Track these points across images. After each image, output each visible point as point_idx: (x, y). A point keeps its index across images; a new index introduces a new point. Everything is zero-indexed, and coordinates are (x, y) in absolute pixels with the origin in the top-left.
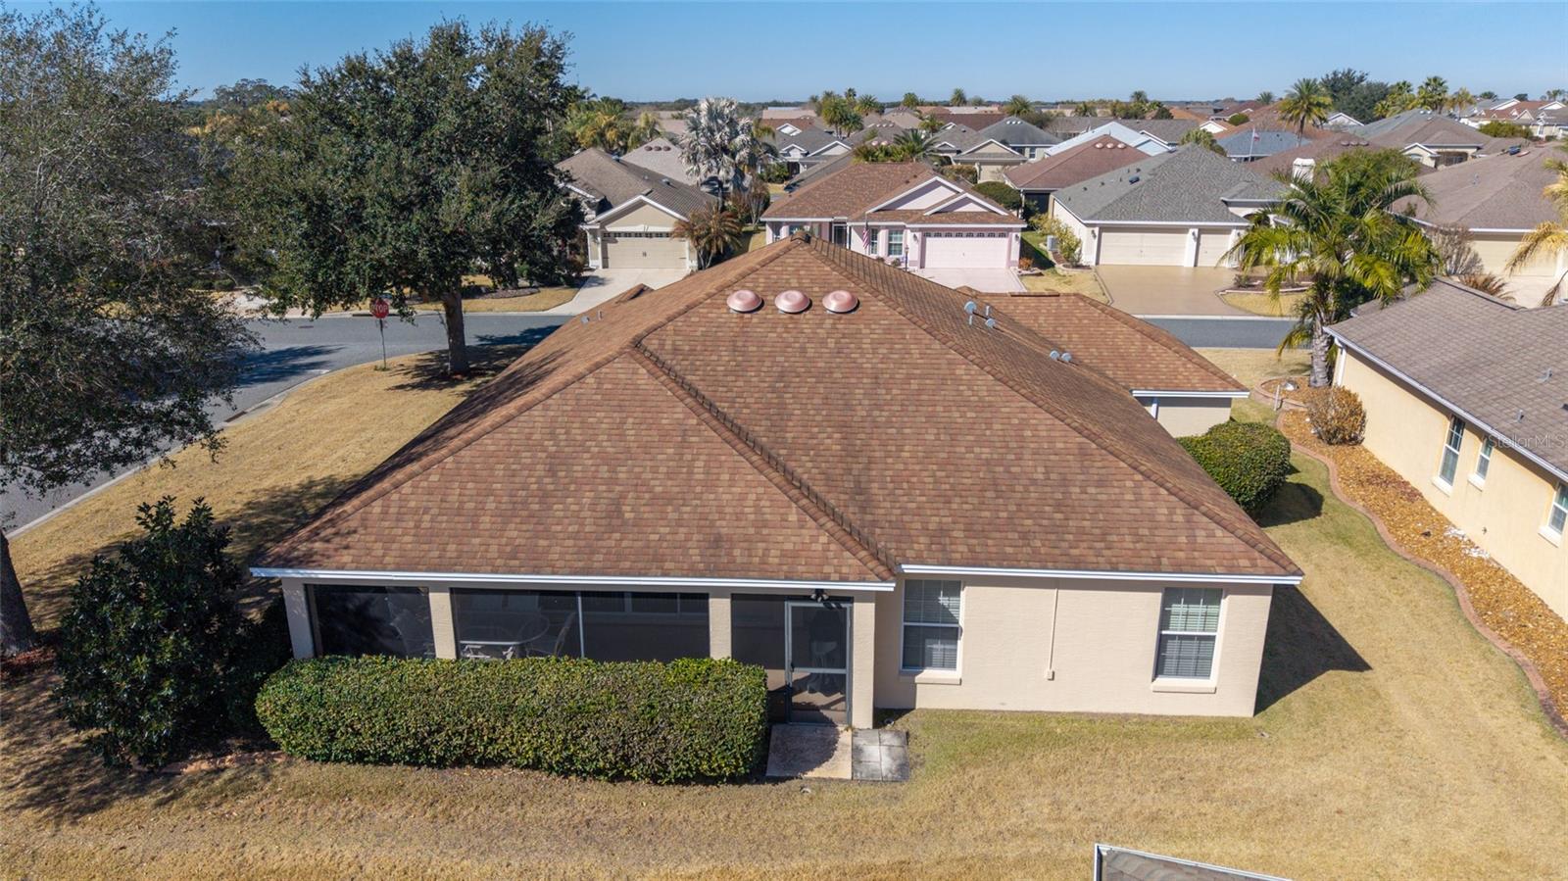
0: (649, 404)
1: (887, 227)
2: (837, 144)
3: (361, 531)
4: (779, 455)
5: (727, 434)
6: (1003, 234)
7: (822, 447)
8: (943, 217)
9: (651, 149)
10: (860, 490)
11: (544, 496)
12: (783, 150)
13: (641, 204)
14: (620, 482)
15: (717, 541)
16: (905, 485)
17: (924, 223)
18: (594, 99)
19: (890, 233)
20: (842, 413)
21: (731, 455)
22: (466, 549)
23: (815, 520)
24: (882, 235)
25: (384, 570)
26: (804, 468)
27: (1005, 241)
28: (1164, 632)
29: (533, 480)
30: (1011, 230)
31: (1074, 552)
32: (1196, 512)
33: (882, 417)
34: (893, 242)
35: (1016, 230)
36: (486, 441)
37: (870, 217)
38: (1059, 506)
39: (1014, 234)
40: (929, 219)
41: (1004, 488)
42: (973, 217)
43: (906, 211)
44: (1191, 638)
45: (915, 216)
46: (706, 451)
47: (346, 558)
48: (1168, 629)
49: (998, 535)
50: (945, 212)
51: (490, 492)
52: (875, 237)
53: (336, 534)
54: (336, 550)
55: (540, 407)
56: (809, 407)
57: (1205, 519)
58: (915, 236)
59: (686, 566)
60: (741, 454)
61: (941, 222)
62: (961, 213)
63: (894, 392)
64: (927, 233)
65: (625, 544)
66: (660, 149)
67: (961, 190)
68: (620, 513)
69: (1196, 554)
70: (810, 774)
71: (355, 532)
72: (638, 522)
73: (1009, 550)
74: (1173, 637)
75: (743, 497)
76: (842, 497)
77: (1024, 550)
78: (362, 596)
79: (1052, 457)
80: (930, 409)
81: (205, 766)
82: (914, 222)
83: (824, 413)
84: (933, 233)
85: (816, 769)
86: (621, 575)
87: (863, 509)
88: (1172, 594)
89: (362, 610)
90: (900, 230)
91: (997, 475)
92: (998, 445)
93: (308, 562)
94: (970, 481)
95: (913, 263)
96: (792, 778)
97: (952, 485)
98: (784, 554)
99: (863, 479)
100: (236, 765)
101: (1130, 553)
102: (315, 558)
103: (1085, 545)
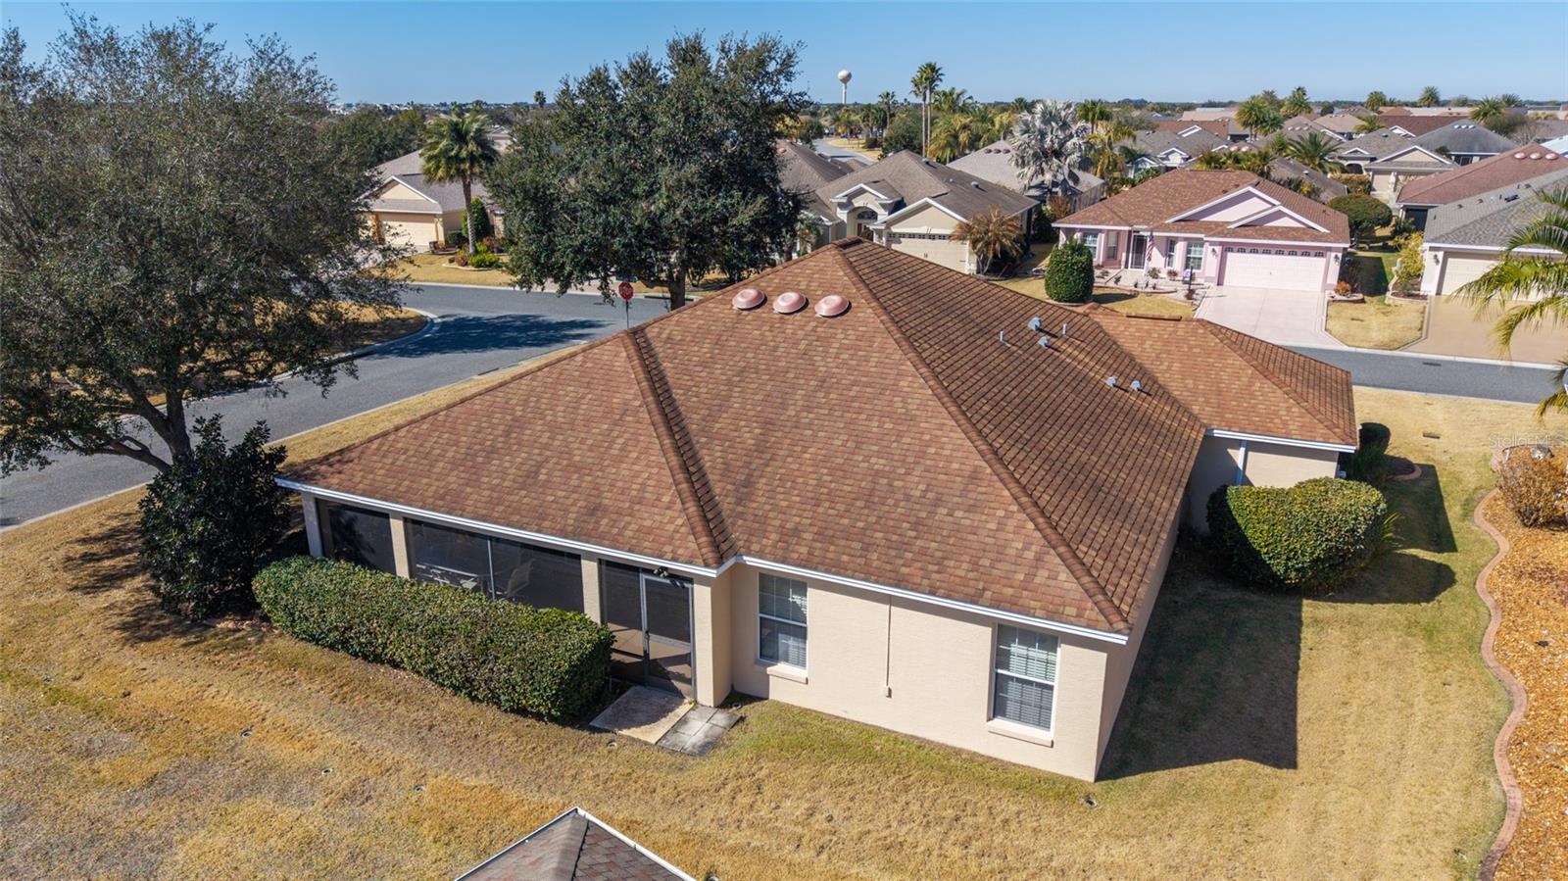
0: (612, 384)
1: (1185, 239)
3: (356, 461)
4: (698, 442)
5: (658, 418)
6: (1320, 253)
7: (738, 440)
8: (1250, 230)
9: (990, 151)
10: (748, 483)
11: (492, 451)
12: (1162, 155)
13: (927, 206)
14: (552, 448)
15: (595, 509)
16: (789, 484)
17: (1225, 236)
18: (970, 101)
19: (1189, 246)
20: (774, 410)
21: (650, 436)
22: (415, 486)
23: (683, 503)
24: (1180, 248)
25: (353, 493)
26: (711, 459)
27: (1321, 261)
28: (1000, 671)
29: (491, 437)
30: (1330, 249)
31: (905, 570)
32: (1052, 551)
33: (806, 417)
34: (1192, 255)
35: (1337, 250)
37: (1167, 228)
38: (917, 525)
39: (1333, 254)
40: (1233, 233)
41: (876, 500)
42: (1285, 233)
43: (1211, 222)
44: (1030, 683)
45: (1219, 229)
46: (632, 430)
47: (335, 481)
48: (1008, 669)
49: (843, 543)
50: (1252, 226)
51: (457, 443)
52: (1172, 249)
53: (339, 461)
54: (332, 473)
55: (529, 377)
56: (749, 402)
57: (1058, 560)
58: (1214, 250)
59: (558, 527)
60: (658, 437)
61: (1246, 237)
62: (1272, 228)
63: (833, 396)
64: (1227, 248)
65: (525, 500)
66: (999, 151)
67: (1277, 204)
68: (537, 473)
69: (1025, 593)
70: (625, 732)
71: (351, 461)
72: (546, 485)
73: (845, 558)
74: (1011, 678)
75: (637, 475)
76: (729, 487)
77: (859, 560)
78: (350, 513)
79: (942, 477)
80: (854, 416)
81: (231, 625)
82: (1214, 235)
83: (759, 408)
84: (1235, 249)
85: (633, 729)
86: (508, 526)
87: (739, 501)
88: (1004, 633)
89: (350, 523)
90: (1200, 243)
91: (878, 487)
92: (896, 458)
94: (849, 488)
95: (1208, 279)
96: (608, 731)
97: (831, 490)
98: (640, 530)
99: (756, 473)
100: (249, 629)
101: (958, 580)
103: (919, 565)
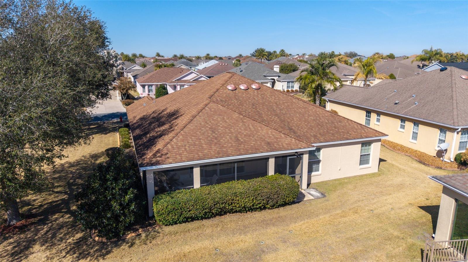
1: (179, 85)
2: (135, 66)
10: (290, 129)
11: (216, 138)
14: (234, 133)
15: (269, 144)
16: (300, 127)
20: (274, 112)
26: (274, 125)
28: (361, 154)
29: (210, 134)
31: (345, 136)
33: (284, 112)
36: (189, 126)
40: (192, 82)
41: (321, 125)
43: (184, 80)
44: (366, 155)
45: (187, 81)
46: (250, 123)
47: (170, 160)
49: (327, 135)
50: (196, 80)
51: (200, 139)
54: (165, 159)
59: (265, 150)
67: (199, 74)
68: (239, 140)
69: (367, 134)
71: (167, 154)
72: (245, 141)
73: (332, 138)
74: (363, 155)
76: (288, 131)
77: (335, 137)
80: (293, 109)
82: (188, 83)
83: (270, 112)
87: (295, 133)
90: (183, 85)
92: (314, 116)
93: (159, 163)
94: (313, 124)
96: (301, 201)
97: (310, 126)
98: (287, 144)
99: (290, 126)
100: (144, 232)
101: (355, 135)
102: (160, 162)
